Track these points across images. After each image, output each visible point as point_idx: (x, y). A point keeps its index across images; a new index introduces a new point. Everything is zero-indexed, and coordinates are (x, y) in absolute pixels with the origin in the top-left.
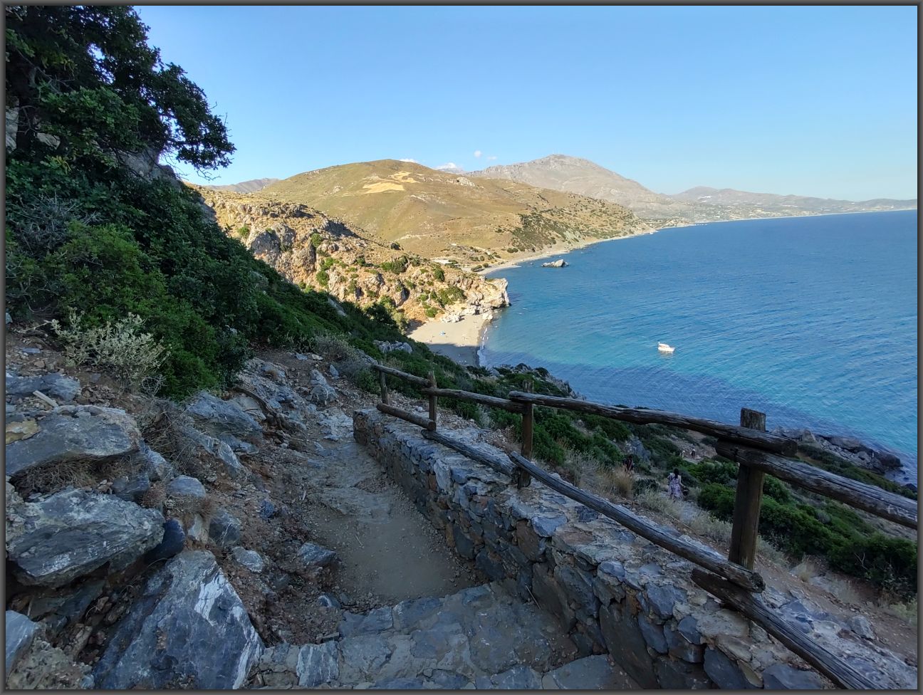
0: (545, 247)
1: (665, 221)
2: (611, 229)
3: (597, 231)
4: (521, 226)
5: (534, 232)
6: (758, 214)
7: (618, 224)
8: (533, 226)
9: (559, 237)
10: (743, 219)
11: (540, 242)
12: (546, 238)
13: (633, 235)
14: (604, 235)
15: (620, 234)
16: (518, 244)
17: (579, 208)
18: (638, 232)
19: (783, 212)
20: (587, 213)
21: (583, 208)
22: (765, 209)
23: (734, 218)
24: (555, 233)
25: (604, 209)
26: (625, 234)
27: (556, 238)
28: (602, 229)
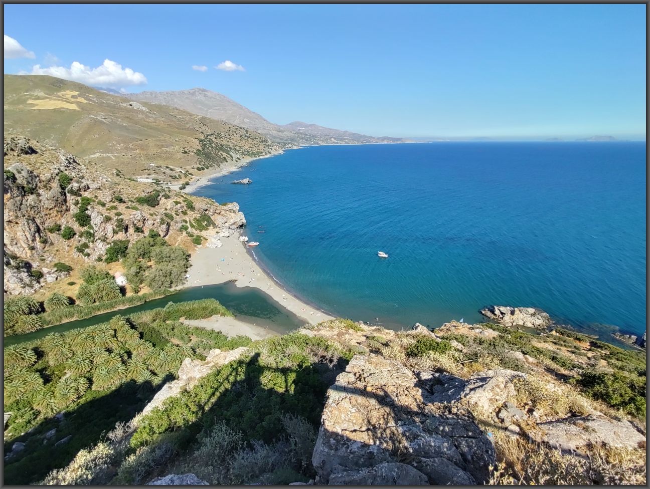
0: (221, 165)
1: (285, 144)
2: (257, 150)
3: (248, 152)
4: (200, 149)
5: (210, 153)
6: (333, 142)
7: (260, 147)
8: (208, 148)
9: (229, 157)
10: (325, 145)
11: (217, 161)
12: (220, 157)
13: (271, 155)
14: (253, 154)
15: (263, 154)
16: (203, 163)
17: (231, 133)
18: (274, 153)
19: (345, 142)
20: (237, 137)
21: (234, 133)
22: (336, 139)
23: (321, 144)
24: (225, 153)
25: (248, 135)
26: (266, 154)
27: (227, 158)
28: (251, 150)
